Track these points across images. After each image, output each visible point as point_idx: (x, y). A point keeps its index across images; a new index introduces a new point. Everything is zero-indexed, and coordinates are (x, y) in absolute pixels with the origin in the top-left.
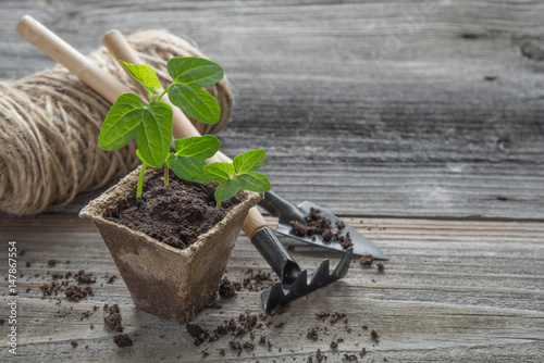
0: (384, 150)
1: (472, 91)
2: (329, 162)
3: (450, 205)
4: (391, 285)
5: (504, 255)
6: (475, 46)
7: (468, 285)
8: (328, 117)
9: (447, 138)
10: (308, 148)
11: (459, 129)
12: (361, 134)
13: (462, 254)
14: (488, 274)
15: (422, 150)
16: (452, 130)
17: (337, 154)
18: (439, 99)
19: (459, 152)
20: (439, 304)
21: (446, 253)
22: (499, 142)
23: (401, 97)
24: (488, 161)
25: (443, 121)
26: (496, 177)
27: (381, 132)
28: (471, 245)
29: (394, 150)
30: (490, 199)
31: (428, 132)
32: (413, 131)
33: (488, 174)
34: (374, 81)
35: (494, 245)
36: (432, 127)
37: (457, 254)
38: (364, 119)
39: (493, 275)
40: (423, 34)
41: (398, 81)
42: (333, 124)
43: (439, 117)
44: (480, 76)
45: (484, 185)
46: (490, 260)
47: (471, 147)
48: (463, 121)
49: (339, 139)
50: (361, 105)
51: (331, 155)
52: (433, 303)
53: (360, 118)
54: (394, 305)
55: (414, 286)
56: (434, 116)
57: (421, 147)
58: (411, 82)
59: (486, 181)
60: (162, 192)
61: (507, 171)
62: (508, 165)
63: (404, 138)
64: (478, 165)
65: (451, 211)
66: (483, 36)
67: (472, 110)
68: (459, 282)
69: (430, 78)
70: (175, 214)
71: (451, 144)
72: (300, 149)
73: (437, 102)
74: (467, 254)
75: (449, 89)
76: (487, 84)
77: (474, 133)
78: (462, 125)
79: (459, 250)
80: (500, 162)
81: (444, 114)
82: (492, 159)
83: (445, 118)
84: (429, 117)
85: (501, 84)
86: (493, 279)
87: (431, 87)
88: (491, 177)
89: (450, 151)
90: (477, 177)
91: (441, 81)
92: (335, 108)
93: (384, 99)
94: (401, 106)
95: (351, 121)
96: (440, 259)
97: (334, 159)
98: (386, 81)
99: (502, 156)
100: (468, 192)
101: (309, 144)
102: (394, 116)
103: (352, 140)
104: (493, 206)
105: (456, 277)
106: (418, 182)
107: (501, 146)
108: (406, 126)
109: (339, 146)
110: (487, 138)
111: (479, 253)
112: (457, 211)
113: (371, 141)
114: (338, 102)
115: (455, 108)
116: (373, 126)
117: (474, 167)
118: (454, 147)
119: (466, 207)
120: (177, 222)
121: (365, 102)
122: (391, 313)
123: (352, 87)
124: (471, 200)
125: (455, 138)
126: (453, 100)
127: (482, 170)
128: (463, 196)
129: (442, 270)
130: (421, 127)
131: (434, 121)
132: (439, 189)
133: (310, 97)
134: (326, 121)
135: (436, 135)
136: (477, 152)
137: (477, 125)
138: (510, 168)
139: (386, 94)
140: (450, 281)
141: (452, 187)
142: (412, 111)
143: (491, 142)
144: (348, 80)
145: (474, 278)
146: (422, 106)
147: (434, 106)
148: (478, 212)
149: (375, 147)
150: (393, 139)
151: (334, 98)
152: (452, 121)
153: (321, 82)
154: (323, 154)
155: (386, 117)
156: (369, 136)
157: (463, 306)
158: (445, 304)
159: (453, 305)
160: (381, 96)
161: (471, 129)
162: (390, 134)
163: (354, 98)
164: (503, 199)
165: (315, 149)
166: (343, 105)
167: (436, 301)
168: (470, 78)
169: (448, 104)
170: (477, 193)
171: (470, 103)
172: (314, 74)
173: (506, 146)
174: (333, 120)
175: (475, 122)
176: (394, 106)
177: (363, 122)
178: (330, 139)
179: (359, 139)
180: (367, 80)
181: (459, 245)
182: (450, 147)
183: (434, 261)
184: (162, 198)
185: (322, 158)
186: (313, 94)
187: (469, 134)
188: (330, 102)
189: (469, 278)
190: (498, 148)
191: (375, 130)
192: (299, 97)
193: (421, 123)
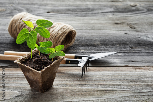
0: (101, 50)
1: (122, 36)
2: (87, 53)
3: (119, 63)
4: (84, 84)
5: (114, 75)
6: (118, 26)
7: (104, 83)
8: (86, 43)
9: (117, 47)
10: (82, 50)
11: (120, 45)
12: (95, 47)
13: (103, 75)
14: (110, 80)
15: (111, 50)
16: (118, 45)
17: (89, 52)
18: (114, 38)
19: (120, 50)
20: (97, 88)
21: (99, 75)
22: (130, 48)
23: (105, 38)
24: (128, 52)
25: (115, 43)
26: (130, 56)
27: (100, 46)
28: (106, 73)
29: (104, 50)
30: (129, 61)
31: (112, 46)
32: (108, 46)
33: (128, 55)
34: (98, 35)
35: (112, 73)
36: (113, 45)
37: (102, 75)
38: (96, 43)
39: (111, 80)
40: (106, 23)
41: (103, 34)
42: (88, 44)
43: (114, 42)
44: (123, 33)
45: (128, 58)
46: (110, 76)
47: (123, 49)
48: (120, 43)
49: (90, 48)
50: (95, 40)
51: (88, 52)
52: (95, 88)
53: (94, 43)
54: (85, 89)
55: (90, 83)
56: (113, 42)
57: (111, 49)
58: (107, 34)
59: (128, 57)
60: (37, 57)
61: (133, 55)
62: (133, 53)
63: (106, 47)
64: (125, 53)
65: (120, 64)
66: (120, 24)
67: (122, 41)
68: (102, 82)
69: (111, 33)
70: (40, 63)
71: (118, 48)
72: (80, 50)
73: (113, 39)
74: (104, 75)
75: (116, 36)
76: (125, 35)
77: (124, 46)
78: (120, 44)
79: (102, 74)
80: (131, 53)
81: (115, 42)
82: (129, 52)
83: (116, 42)
84: (112, 42)
85: (129, 35)
86: (111, 81)
87: (112, 35)
88: (129, 56)
89: (118, 50)
90: (125, 56)
91: (114, 34)
92: (88, 41)
93: (100, 38)
94: (105, 40)
95: (92, 44)
96: (97, 77)
97: (88, 53)
98: (100, 34)
99: (131, 51)
100: (124, 60)
101: (82, 49)
102: (103, 42)
103: (93, 48)
104: (130, 63)
105: (102, 81)
106: (111, 58)
107: (131, 49)
108: (106, 45)
109: (90, 50)
110: (127, 47)
111: (108, 75)
112: (121, 64)
113: (98, 48)
114: (89, 39)
115: (118, 40)
116: (98, 45)
117: (125, 54)
118: (119, 49)
119: (123, 63)
120: (40, 64)
121: (96, 39)
122: (84, 91)
123: (92, 36)
124: (125, 62)
125: (119, 47)
126: (118, 38)
127: (126, 54)
128: (123, 61)
129: (98, 79)
130: (110, 45)
131: (113, 43)
132: (116, 59)
133: (82, 38)
134: (86, 44)
135: (114, 47)
136: (125, 50)
137: (124, 44)
138: (134, 54)
139: (101, 37)
140: (100, 82)
141: (120, 59)
142: (108, 41)
143: (128, 48)
144: (91, 34)
145: (106, 81)
146: (110, 40)
147: (113, 40)
148: (127, 65)
149: (99, 50)
150: (103, 48)
151: (88, 38)
152: (118, 43)
153: (84, 35)
154: (86, 51)
155: (101, 42)
156: (97, 47)
157: (103, 88)
158: (98, 88)
159: (100, 88)
160: (99, 38)
161: (123, 45)
162: (102, 47)
163: (93, 38)
164: (133, 61)
165: (84, 50)
166: (90, 40)
167: (96, 87)
168: (121, 34)
169: (116, 39)
170: (126, 60)
171: (122, 39)
172: (82, 33)
173: (132, 49)
174: (88, 43)
175: (123, 43)
176: (103, 40)
177: (95, 44)
178: (87, 48)
179: (95, 48)
180: (96, 34)
181: (102, 73)
182: (118, 49)
183: (96, 77)
184: (37, 58)
185: (85, 53)
186: (82, 37)
187: (122, 46)
188: (87, 39)
189: (105, 81)
190: (130, 49)
191: (98, 46)
192: (79, 38)
193: (110, 44)
